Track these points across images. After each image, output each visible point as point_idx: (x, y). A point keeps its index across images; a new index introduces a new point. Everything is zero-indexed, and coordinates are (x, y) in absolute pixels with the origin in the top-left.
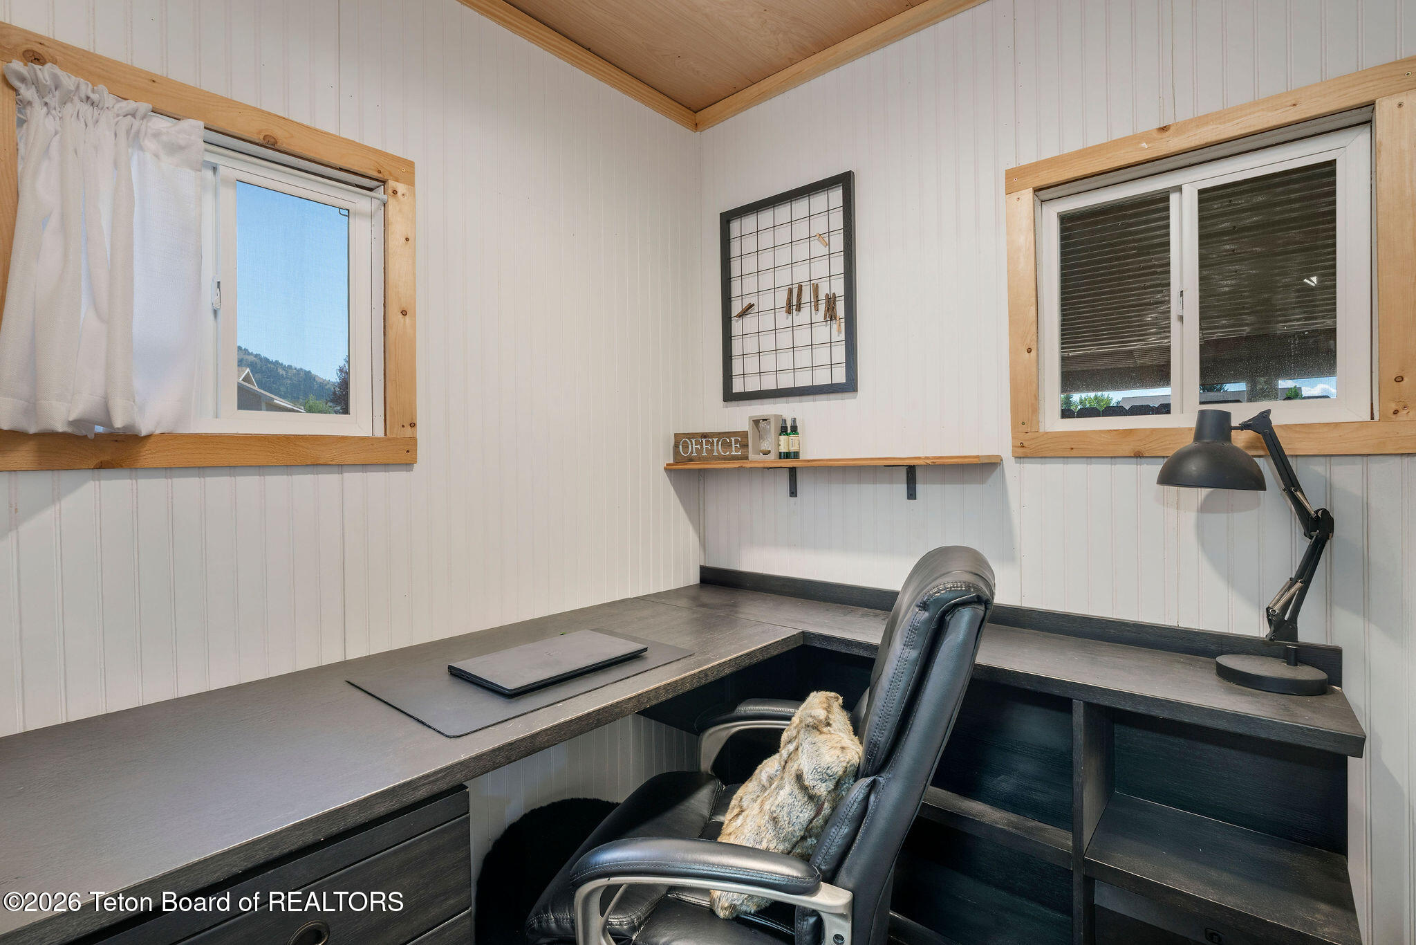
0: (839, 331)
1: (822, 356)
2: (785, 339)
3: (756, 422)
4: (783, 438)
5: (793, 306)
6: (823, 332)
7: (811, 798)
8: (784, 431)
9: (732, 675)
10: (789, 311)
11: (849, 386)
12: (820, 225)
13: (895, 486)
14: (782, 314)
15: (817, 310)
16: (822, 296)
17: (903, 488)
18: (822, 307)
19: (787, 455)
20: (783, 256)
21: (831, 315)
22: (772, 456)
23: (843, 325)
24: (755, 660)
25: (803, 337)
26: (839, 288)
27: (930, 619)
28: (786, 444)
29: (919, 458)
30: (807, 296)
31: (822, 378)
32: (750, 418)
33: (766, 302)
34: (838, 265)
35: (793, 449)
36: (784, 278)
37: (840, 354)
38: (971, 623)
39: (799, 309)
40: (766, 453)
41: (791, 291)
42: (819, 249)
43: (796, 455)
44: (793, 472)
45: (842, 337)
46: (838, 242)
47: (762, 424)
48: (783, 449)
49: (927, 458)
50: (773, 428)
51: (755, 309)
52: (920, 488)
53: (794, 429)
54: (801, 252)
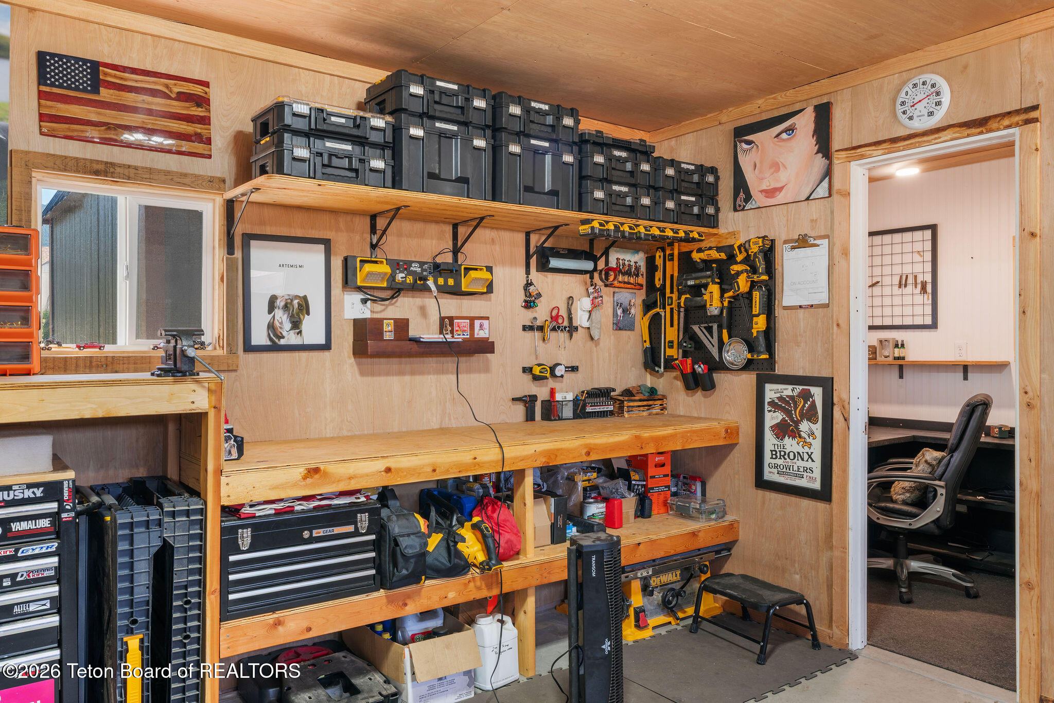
0: (928, 299)
1: (918, 310)
2: (897, 300)
3: (881, 341)
4: (896, 350)
5: (902, 284)
6: (919, 299)
7: (931, 465)
8: (897, 346)
9: (888, 445)
10: (900, 287)
11: (934, 326)
12: (918, 247)
13: (957, 374)
14: (896, 288)
15: (916, 287)
16: (919, 281)
17: (961, 375)
18: (919, 286)
19: (899, 358)
20: (897, 259)
21: (924, 289)
22: (891, 359)
23: (930, 296)
24: (895, 442)
25: (908, 300)
26: (928, 278)
27: (970, 409)
28: (897, 353)
29: (969, 362)
30: (910, 280)
31: (919, 321)
32: (878, 339)
33: (887, 280)
34: (928, 267)
35: (901, 355)
36: (897, 270)
37: (928, 310)
38: (982, 410)
39: (906, 286)
40: (886, 357)
41: (901, 277)
42: (917, 258)
43: (903, 358)
44: (901, 367)
45: (930, 302)
46: (929, 256)
47: (884, 343)
48: (896, 355)
49: (973, 362)
50: (891, 345)
51: (880, 284)
52: (970, 375)
53: (903, 345)
54: (907, 258)
